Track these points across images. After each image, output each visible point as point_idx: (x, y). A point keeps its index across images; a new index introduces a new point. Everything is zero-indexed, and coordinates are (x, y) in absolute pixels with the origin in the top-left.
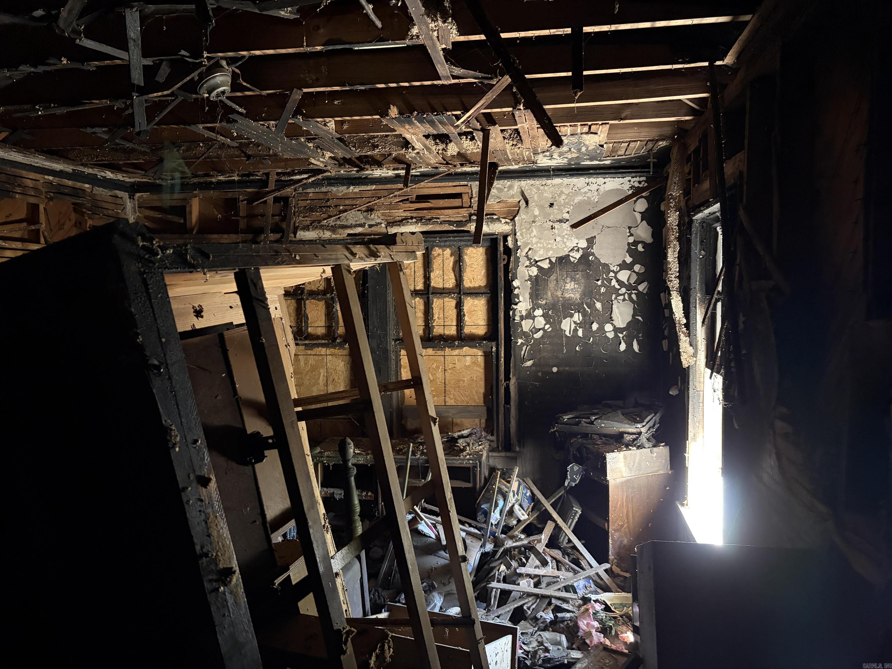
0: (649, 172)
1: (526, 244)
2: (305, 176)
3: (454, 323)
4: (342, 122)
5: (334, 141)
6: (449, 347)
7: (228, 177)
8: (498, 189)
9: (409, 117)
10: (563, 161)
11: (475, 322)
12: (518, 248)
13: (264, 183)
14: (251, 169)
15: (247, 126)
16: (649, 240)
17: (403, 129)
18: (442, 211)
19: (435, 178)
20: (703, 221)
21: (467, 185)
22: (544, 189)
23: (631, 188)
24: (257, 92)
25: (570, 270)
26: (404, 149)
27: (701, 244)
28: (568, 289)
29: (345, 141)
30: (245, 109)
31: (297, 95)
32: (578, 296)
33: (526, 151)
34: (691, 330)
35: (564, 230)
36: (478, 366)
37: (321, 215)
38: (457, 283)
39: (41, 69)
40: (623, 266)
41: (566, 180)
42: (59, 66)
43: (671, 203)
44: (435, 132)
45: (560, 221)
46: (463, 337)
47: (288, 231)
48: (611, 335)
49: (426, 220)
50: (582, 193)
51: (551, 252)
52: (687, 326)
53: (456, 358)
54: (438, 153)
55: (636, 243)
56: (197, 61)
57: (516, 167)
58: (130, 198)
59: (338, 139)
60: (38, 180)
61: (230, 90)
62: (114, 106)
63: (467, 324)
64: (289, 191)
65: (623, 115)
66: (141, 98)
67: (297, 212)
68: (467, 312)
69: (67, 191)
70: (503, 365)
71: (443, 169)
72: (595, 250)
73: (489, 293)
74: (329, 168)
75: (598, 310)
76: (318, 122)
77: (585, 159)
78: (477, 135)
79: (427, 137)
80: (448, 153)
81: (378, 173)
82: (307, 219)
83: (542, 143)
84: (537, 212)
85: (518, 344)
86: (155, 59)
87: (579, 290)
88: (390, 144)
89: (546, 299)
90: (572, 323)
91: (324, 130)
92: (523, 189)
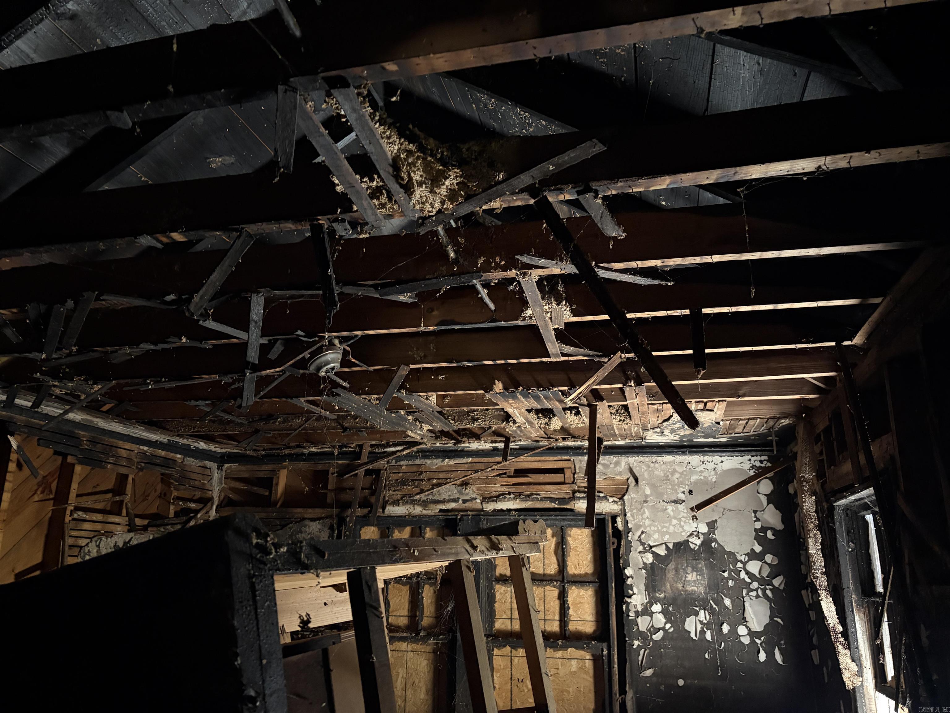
0: (772, 451)
1: (638, 527)
2: (400, 448)
3: (557, 617)
4: (444, 397)
5: (434, 415)
6: (550, 648)
7: (320, 448)
8: (603, 464)
9: (514, 392)
10: (675, 438)
11: (581, 617)
12: (629, 530)
13: (357, 455)
14: (345, 441)
15: (349, 400)
16: (779, 526)
17: (506, 404)
18: (543, 487)
19: (535, 451)
20: (847, 509)
21: (570, 460)
22: (654, 466)
23: (753, 467)
24: (365, 368)
25: (691, 558)
26: (505, 423)
27: (848, 535)
28: (689, 581)
29: (444, 414)
30: (348, 383)
31: (404, 371)
32: (702, 589)
33: (634, 427)
34: (851, 641)
35: (680, 512)
36: (586, 672)
37: (413, 488)
38: (559, 569)
39: (160, 346)
40: (752, 556)
41: (679, 458)
42: (178, 344)
43: (804, 486)
44: (539, 407)
45: (676, 502)
46: (567, 635)
47: (377, 506)
48: (746, 640)
49: (525, 496)
50: (697, 472)
51: (667, 537)
52: (845, 634)
53: (559, 661)
54: (540, 427)
55: (764, 529)
56: (311, 340)
57: (621, 442)
58: (218, 469)
59: (438, 412)
60: (132, 451)
61: (339, 367)
62: (221, 381)
63: (571, 618)
64: (382, 463)
65: (741, 393)
66: (253, 375)
67: (388, 485)
68: (572, 605)
69: (158, 461)
70: (617, 673)
71: (544, 443)
72: (718, 536)
73: (596, 582)
74: (425, 440)
75: (728, 608)
76: (420, 396)
77: (699, 436)
78: (583, 410)
79: (529, 411)
80: (551, 427)
81: (474, 445)
82: (397, 493)
83: (653, 419)
84: (648, 491)
85: (635, 647)
86: (271, 338)
87: (702, 582)
88: (490, 418)
89: (665, 592)
90: (698, 623)
91: (426, 404)
92: (631, 466)
